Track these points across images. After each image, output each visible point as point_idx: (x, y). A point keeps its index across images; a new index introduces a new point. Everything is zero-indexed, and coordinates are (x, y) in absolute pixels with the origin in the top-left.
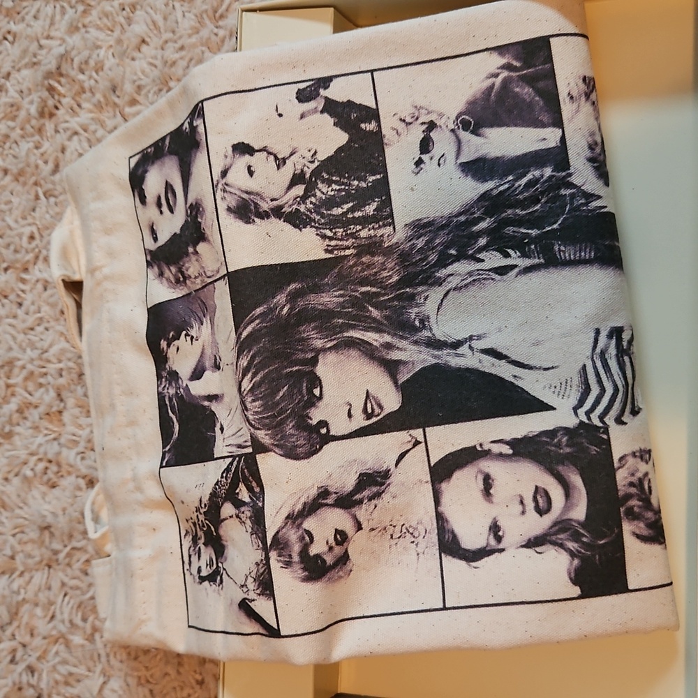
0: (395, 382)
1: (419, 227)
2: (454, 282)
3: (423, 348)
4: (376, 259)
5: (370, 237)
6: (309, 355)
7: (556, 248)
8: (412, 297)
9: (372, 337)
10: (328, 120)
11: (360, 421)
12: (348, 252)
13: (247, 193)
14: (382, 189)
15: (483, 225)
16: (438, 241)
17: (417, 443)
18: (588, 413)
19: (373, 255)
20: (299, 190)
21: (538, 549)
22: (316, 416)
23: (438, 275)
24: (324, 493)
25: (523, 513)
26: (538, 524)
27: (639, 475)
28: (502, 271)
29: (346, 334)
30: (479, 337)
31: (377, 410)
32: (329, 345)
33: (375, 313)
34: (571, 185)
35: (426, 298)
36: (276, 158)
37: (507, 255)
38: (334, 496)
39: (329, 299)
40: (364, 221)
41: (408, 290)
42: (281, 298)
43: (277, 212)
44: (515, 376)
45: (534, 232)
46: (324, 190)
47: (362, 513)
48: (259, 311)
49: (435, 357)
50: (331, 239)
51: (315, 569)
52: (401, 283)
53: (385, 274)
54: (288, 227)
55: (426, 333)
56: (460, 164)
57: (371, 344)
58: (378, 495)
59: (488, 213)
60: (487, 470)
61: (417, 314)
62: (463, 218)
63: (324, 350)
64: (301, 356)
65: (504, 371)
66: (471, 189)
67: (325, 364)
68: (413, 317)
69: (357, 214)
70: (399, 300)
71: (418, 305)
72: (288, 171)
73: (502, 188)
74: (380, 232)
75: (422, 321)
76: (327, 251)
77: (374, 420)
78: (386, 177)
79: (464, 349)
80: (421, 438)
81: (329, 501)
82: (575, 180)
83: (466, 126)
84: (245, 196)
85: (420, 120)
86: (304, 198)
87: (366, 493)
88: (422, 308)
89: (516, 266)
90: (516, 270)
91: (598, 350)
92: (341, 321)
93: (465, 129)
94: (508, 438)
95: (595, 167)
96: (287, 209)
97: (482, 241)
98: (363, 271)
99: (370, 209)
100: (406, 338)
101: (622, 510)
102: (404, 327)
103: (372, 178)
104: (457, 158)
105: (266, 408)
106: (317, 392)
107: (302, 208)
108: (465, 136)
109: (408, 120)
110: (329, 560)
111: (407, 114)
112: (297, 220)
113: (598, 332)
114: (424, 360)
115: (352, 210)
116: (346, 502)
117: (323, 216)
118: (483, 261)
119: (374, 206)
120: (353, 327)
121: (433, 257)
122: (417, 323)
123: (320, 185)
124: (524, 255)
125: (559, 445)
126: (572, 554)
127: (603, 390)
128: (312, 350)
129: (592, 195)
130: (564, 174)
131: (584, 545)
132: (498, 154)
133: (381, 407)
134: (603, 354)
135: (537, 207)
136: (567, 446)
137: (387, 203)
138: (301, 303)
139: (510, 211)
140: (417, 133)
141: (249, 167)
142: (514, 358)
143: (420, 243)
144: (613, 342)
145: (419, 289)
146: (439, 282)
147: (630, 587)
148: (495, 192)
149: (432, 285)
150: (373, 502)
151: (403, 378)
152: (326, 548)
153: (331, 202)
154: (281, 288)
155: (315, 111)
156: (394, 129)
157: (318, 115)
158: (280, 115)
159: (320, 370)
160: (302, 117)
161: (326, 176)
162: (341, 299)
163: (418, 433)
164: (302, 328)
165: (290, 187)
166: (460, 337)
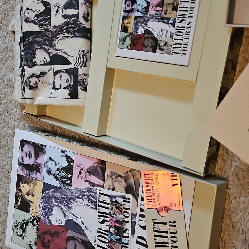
0: (49, 56)
1: (55, 27)
2: (60, 38)
3: (54, 50)
4: (48, 32)
5: (47, 28)
6: (35, 49)
7: (76, 34)
8: (53, 40)
9: (46, 47)
10: (42, 4)
11: (43, 63)
12: (43, 30)
13: (27, 17)
14: (49, 19)
15: (65, 28)
16: (57, 30)
17: (52, 68)
18: (76, 65)
19: (47, 31)
20: (36, 18)
21: (65, 89)
22: (34, 60)
23: (57, 36)
24: (34, 74)
25: (65, 83)
26: (66, 85)
27: (83, 78)
28: (68, 37)
29: (42, 46)
30: (63, 49)
31: (46, 61)
32: (39, 48)
33: (47, 43)
34: (79, 22)
35: (55, 41)
36: (33, 11)
37: (68, 34)
38: (35, 75)
39: (40, 39)
40: (46, 25)
41: (53, 39)
42: (31, 38)
43: (32, 21)
44: (68, 57)
45: (73, 30)
46: (41, 18)
47: (40, 79)
48: (26, 40)
49: (56, 52)
50: (41, 28)
51: (31, 88)
52: (52, 37)
53: (49, 35)
54: (34, 24)
55: (55, 48)
56: (63, 15)
57: (46, 48)
58: (44, 76)
59: (66, 26)
60: (61, 74)
61: (54, 44)
62: (62, 26)
63: (38, 49)
64: (33, 49)
65: (66, 56)
66: (63, 20)
67: (37, 51)
68: (53, 44)
69: (45, 23)
70: (51, 41)
71: (54, 42)
72: (35, 14)
73: (68, 21)
74: (48, 27)
75: (55, 45)
76: (40, 30)
77: (45, 63)
78: (50, 17)
79: (60, 51)
80: (53, 67)
81: (34, 76)
82: (79, 20)
83: (64, 8)
84: (27, 18)
85: (57, 6)
86: (37, 19)
87: (41, 76)
88: (55, 43)
89: (69, 36)
90: (70, 37)
91: (79, 54)
92: (41, 43)
93: (64, 9)
94: (65, 69)
95: (84, 18)
96: (34, 21)
97: (65, 31)
98: (46, 34)
99: (47, 23)
100: (52, 48)
101: (79, 84)
102: (52, 46)
103: (48, 17)
104: (62, 14)
105: (26, 58)
106: (35, 56)
107: (37, 21)
108: (64, 10)
109: (55, 6)
110: (34, 86)
111: (55, 5)
112: (36, 23)
113: (80, 50)
114: (54, 53)
115: (44, 22)
116: (38, 77)
117: (40, 23)
118: (64, 35)
119: (48, 22)
120: (43, 45)
121: (57, 33)
122: (54, 45)
123: (40, 17)
124: (71, 34)
125: (71, 71)
126: (70, 91)
127: (81, 62)
128: (35, 48)
129: (82, 24)
130: (78, 19)
131: (71, 89)
132: (68, 14)
133: (47, 61)
134: (80, 55)
135: (74, 25)
136: (72, 71)
137: (50, 22)
138: (34, 39)
139: (69, 26)
140: (56, 8)
141: (28, 12)
142: (68, 54)
143: (55, 30)
144: (82, 53)
145: (55, 39)
146: (57, 38)
147: (79, 98)
148: (67, 21)
149: (56, 38)
150: (43, 77)
151: (51, 56)
152: (33, 84)
153: (41, 21)
154: (31, 36)
155: (40, 2)
156: (53, 7)
157: (40, 3)
158: (34, 3)
159: (36, 52)
160: (38, 3)
161: (41, 15)
162: (42, 39)
163: (52, 66)
164: (34, 44)
165: (35, 17)
166: (60, 49)
